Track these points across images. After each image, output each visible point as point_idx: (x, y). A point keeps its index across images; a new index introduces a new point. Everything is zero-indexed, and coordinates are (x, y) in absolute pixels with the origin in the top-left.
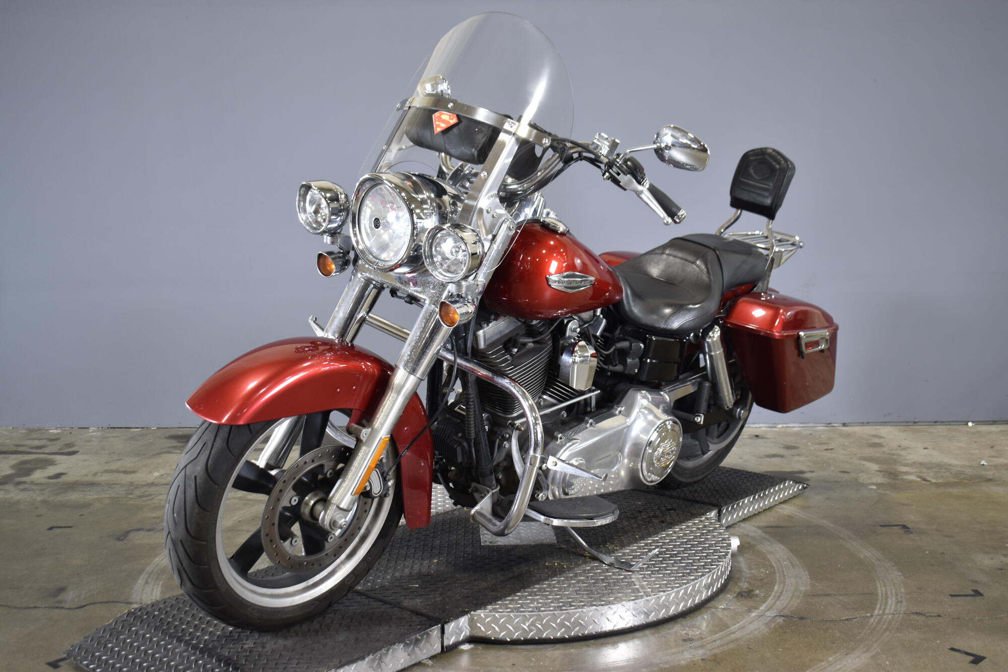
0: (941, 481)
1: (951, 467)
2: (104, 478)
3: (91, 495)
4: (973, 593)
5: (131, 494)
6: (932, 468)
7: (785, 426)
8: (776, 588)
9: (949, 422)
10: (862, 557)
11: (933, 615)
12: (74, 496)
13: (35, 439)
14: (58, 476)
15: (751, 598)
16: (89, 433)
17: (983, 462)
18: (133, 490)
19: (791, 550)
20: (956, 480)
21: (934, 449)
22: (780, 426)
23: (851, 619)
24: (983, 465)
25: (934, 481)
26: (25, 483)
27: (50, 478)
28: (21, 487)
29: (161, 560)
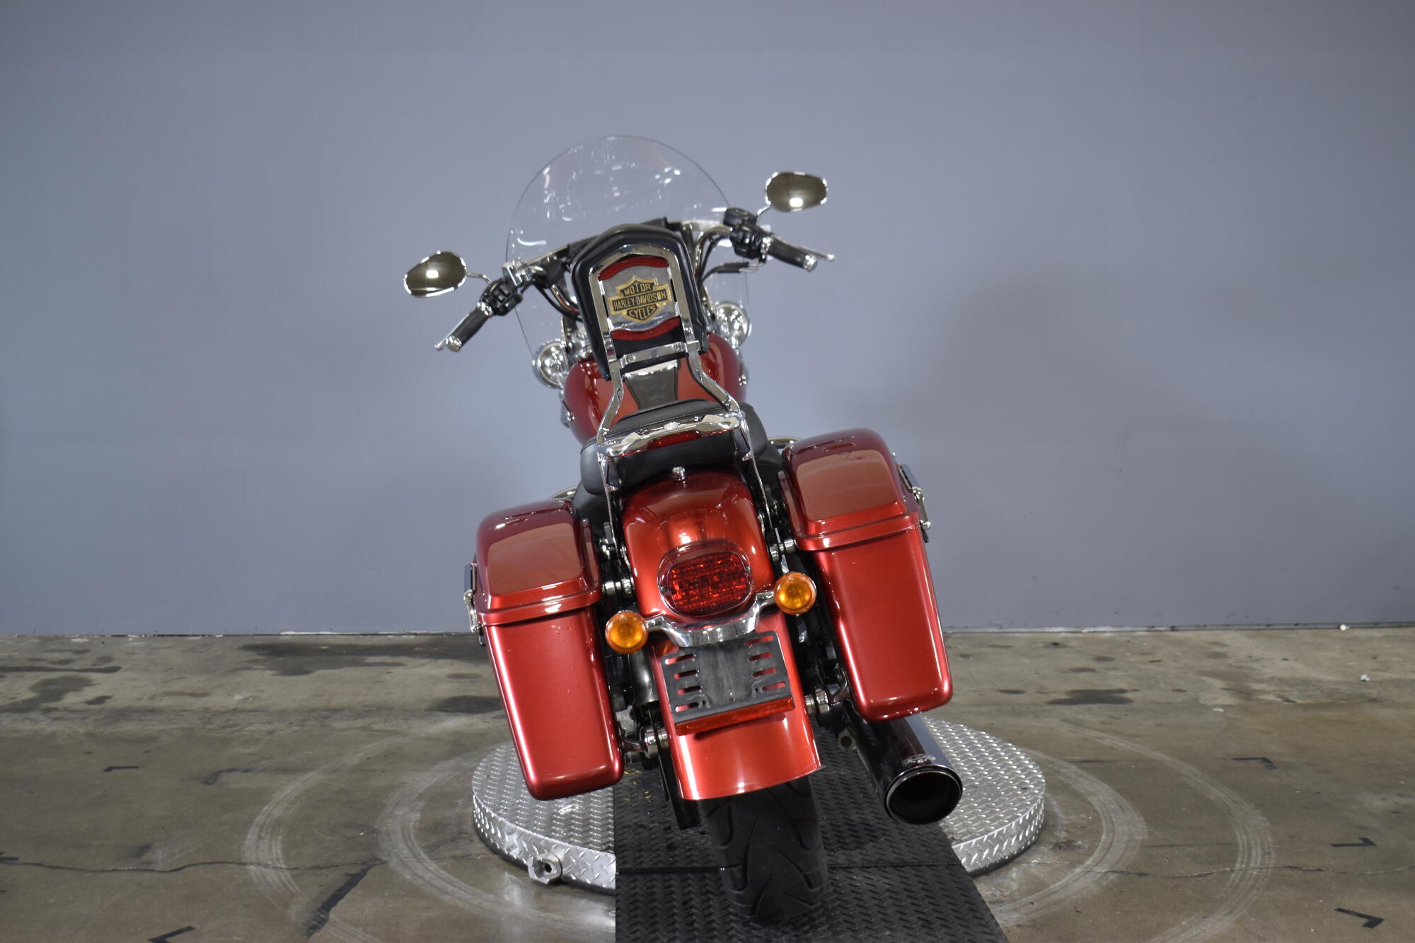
0: (1309, 701)
1: (1321, 684)
2: (167, 702)
3: (153, 726)
4: (1361, 842)
5: (209, 723)
6: (1295, 685)
7: (1092, 630)
8: (1103, 837)
9: (1314, 624)
10: (1212, 798)
11: (1311, 869)
12: (130, 727)
13: (54, 651)
14: (100, 700)
15: (1072, 850)
16: (128, 642)
17: (1364, 677)
18: (210, 718)
19: (1118, 790)
20: (1329, 700)
21: (1296, 660)
22: (1085, 630)
23: (1205, 874)
24: (1364, 681)
25: (1300, 702)
26: (55, 709)
27: (90, 703)
28: (53, 715)
29: (272, 809)
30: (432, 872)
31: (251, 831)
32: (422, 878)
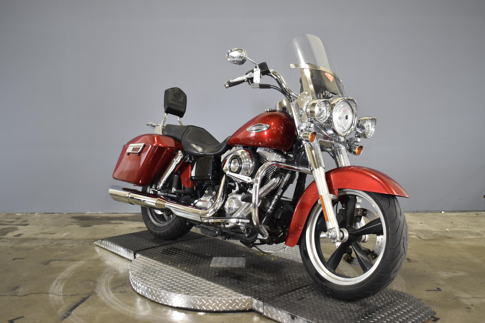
0: (427, 238)
1: (432, 232)
2: (41, 236)
3: (34, 244)
4: (437, 289)
5: (52, 243)
6: (424, 232)
9: (433, 211)
12: (26, 245)
13: (9, 218)
14: (19, 235)
16: (35, 215)
17: (447, 230)
18: (53, 242)
20: (434, 238)
21: (425, 223)
24: (447, 231)
25: (424, 238)
26: (3, 238)
27: (15, 236)
28: (2, 240)
29: (64, 274)
30: (111, 297)
31: (55, 282)
32: (107, 299)
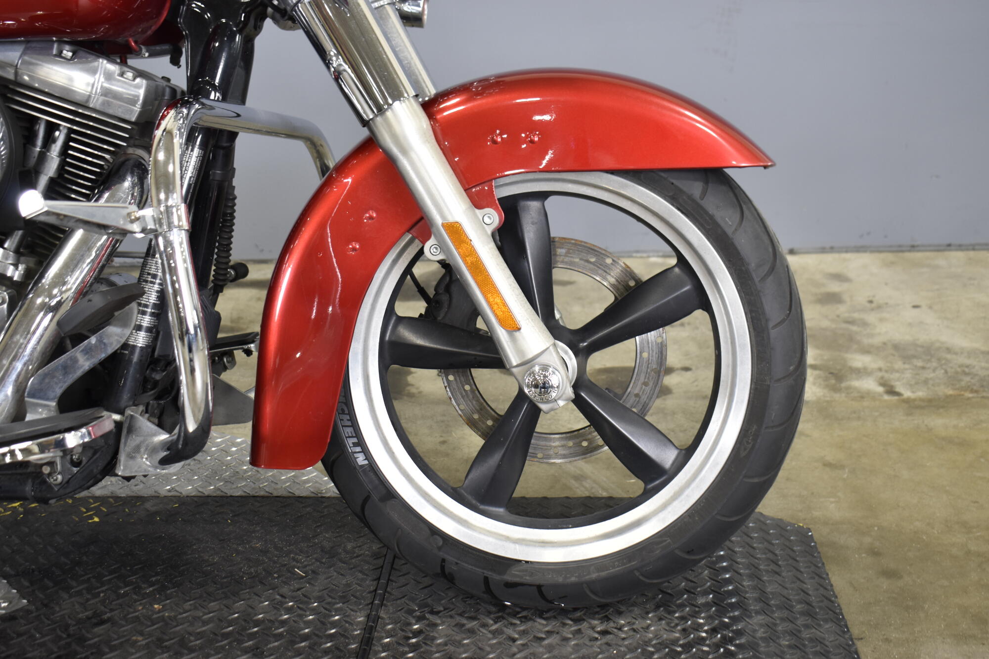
0: (920, 394)
1: (949, 356)
6: (912, 357)
20: (951, 392)
21: (930, 307)
25: (907, 394)
